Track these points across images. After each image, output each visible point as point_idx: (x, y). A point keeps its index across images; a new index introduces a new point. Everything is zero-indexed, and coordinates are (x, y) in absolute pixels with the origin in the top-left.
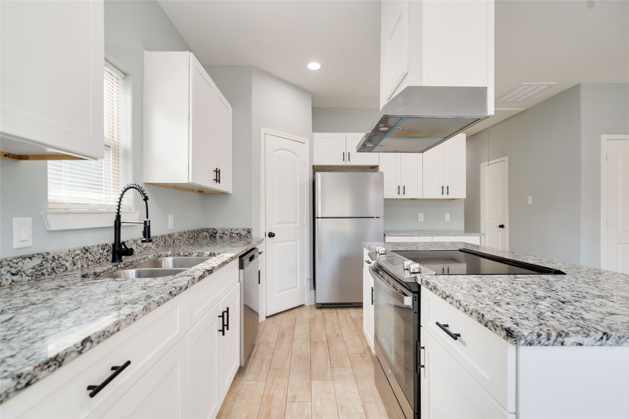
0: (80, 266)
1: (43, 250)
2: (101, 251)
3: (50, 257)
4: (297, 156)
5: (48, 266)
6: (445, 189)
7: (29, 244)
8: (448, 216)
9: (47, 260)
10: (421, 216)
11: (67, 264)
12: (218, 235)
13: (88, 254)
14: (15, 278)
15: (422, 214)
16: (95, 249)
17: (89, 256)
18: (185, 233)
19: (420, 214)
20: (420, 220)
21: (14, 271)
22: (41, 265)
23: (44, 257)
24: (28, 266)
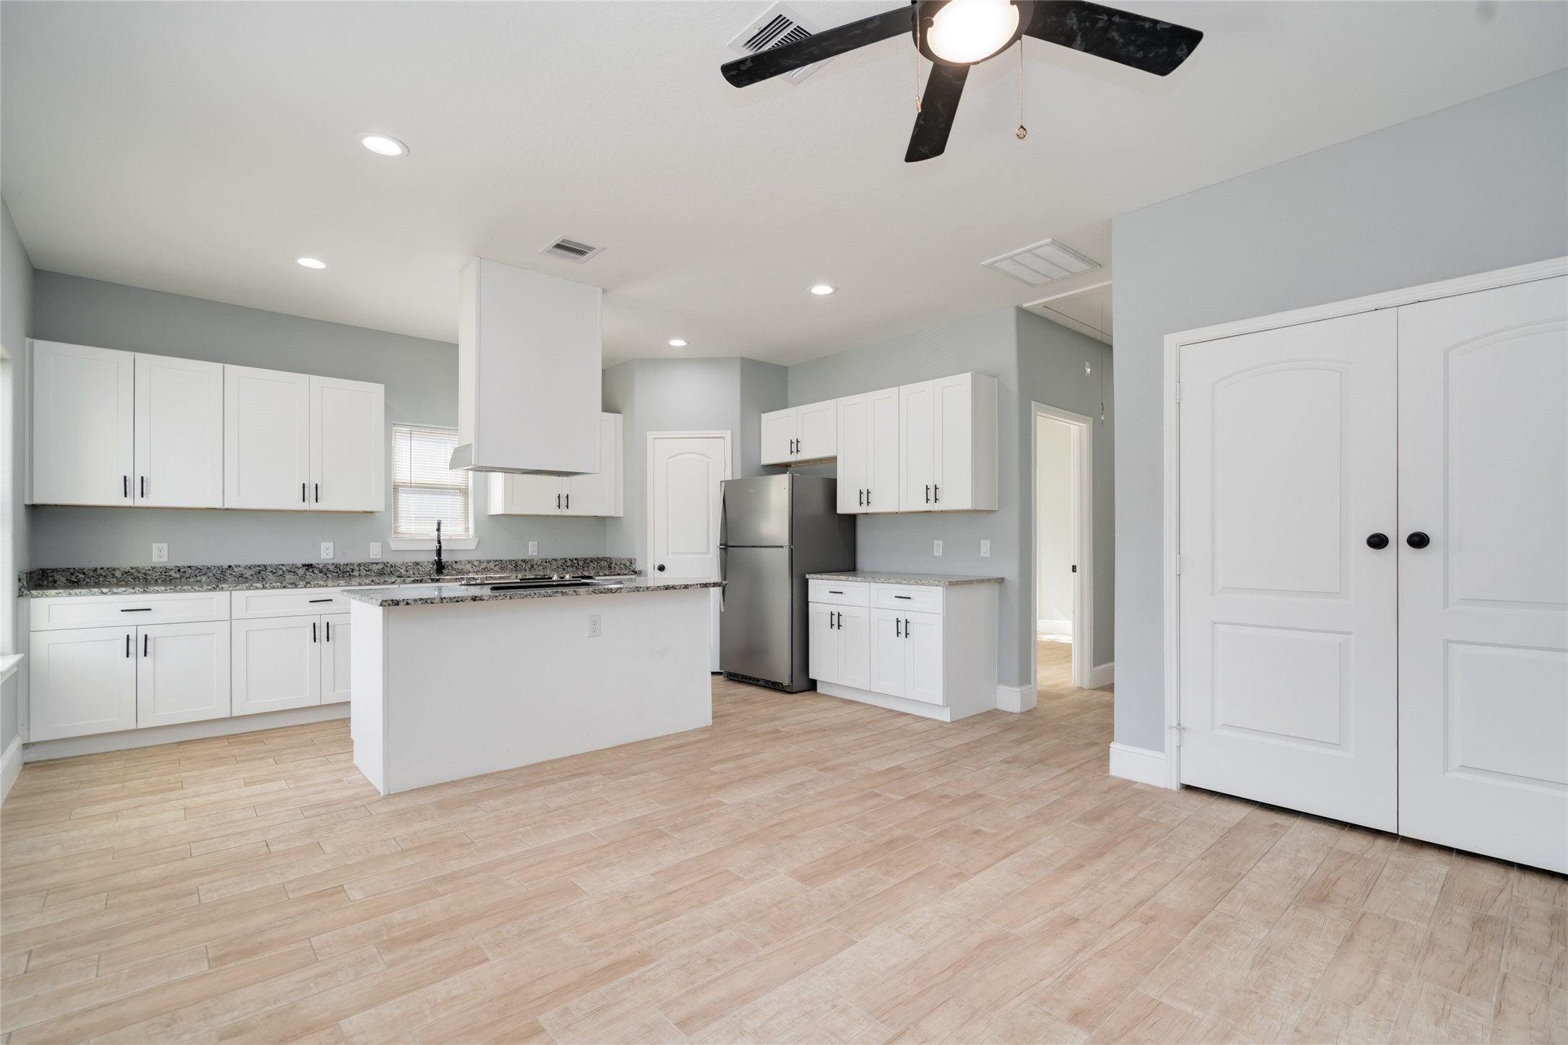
0: (411, 573)
1: (385, 561)
2: (431, 566)
3: (389, 565)
4: (710, 458)
5: (388, 570)
6: (933, 493)
7: (380, 556)
8: (985, 547)
9: (387, 566)
10: (938, 545)
11: (402, 571)
12: (613, 565)
13: (419, 566)
14: (368, 573)
15: (941, 542)
16: (426, 564)
17: (420, 568)
18: (556, 560)
19: (936, 542)
20: (935, 554)
21: (367, 569)
22: (383, 568)
23: (385, 564)
24: (375, 568)
